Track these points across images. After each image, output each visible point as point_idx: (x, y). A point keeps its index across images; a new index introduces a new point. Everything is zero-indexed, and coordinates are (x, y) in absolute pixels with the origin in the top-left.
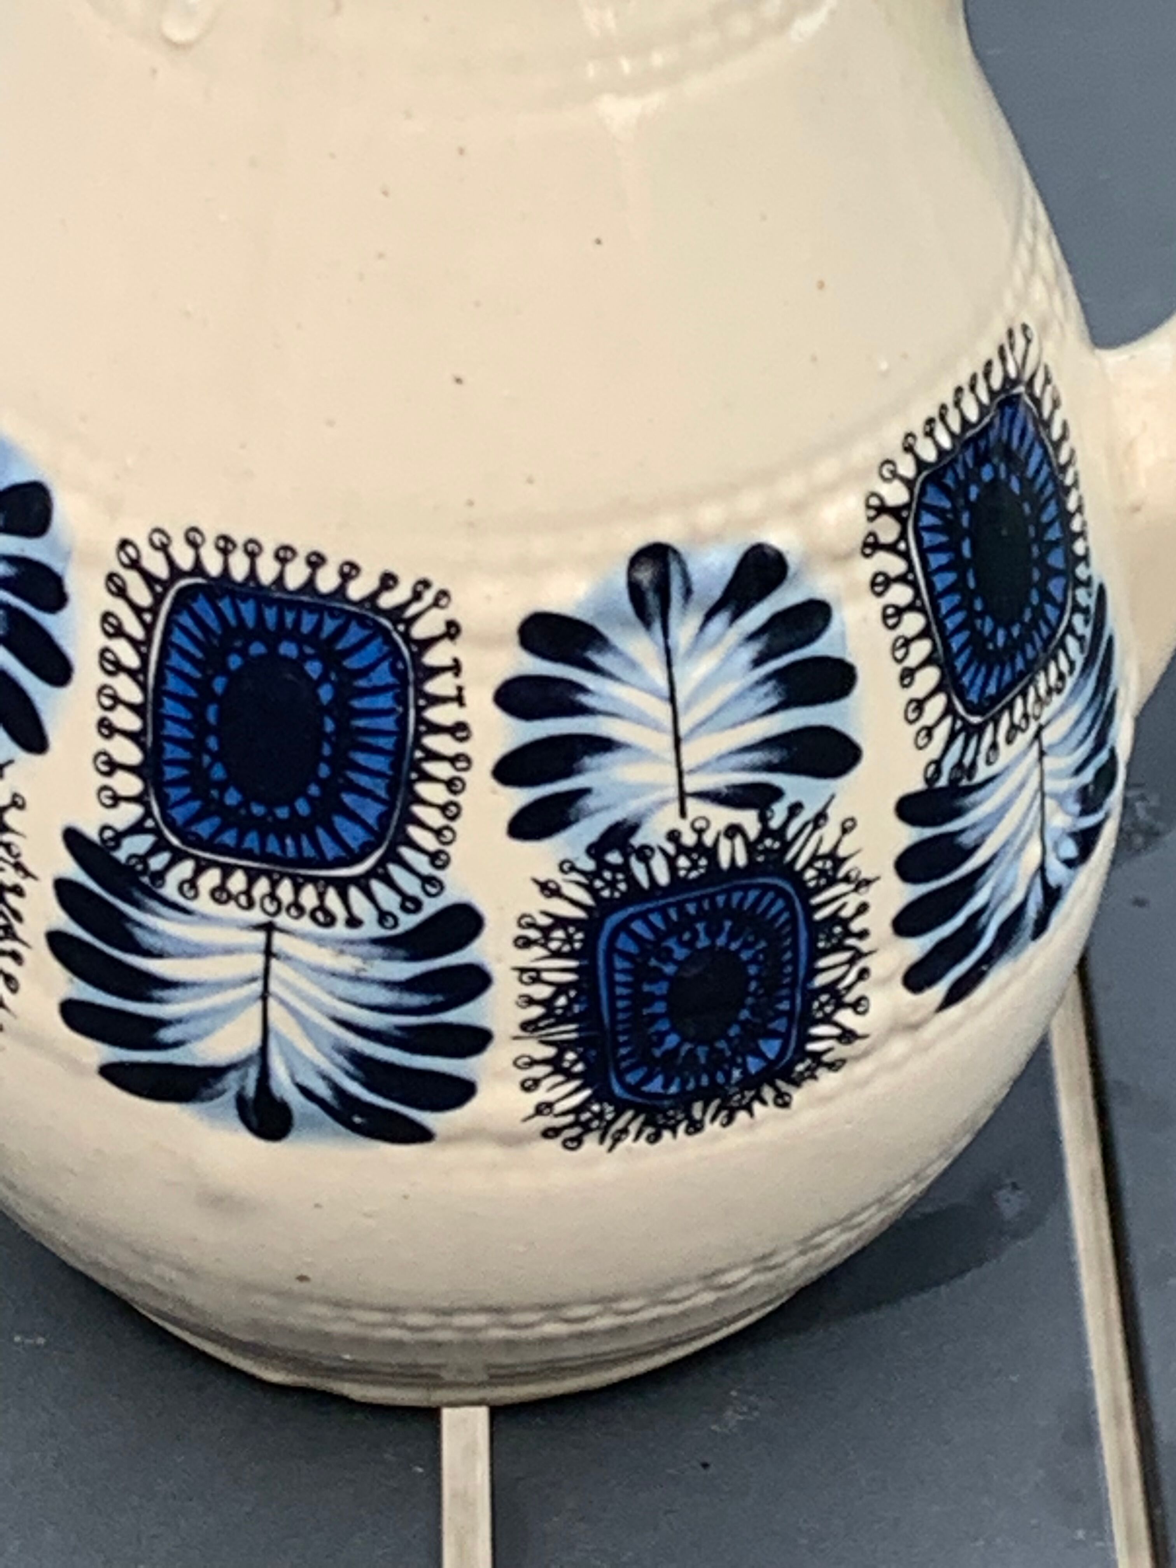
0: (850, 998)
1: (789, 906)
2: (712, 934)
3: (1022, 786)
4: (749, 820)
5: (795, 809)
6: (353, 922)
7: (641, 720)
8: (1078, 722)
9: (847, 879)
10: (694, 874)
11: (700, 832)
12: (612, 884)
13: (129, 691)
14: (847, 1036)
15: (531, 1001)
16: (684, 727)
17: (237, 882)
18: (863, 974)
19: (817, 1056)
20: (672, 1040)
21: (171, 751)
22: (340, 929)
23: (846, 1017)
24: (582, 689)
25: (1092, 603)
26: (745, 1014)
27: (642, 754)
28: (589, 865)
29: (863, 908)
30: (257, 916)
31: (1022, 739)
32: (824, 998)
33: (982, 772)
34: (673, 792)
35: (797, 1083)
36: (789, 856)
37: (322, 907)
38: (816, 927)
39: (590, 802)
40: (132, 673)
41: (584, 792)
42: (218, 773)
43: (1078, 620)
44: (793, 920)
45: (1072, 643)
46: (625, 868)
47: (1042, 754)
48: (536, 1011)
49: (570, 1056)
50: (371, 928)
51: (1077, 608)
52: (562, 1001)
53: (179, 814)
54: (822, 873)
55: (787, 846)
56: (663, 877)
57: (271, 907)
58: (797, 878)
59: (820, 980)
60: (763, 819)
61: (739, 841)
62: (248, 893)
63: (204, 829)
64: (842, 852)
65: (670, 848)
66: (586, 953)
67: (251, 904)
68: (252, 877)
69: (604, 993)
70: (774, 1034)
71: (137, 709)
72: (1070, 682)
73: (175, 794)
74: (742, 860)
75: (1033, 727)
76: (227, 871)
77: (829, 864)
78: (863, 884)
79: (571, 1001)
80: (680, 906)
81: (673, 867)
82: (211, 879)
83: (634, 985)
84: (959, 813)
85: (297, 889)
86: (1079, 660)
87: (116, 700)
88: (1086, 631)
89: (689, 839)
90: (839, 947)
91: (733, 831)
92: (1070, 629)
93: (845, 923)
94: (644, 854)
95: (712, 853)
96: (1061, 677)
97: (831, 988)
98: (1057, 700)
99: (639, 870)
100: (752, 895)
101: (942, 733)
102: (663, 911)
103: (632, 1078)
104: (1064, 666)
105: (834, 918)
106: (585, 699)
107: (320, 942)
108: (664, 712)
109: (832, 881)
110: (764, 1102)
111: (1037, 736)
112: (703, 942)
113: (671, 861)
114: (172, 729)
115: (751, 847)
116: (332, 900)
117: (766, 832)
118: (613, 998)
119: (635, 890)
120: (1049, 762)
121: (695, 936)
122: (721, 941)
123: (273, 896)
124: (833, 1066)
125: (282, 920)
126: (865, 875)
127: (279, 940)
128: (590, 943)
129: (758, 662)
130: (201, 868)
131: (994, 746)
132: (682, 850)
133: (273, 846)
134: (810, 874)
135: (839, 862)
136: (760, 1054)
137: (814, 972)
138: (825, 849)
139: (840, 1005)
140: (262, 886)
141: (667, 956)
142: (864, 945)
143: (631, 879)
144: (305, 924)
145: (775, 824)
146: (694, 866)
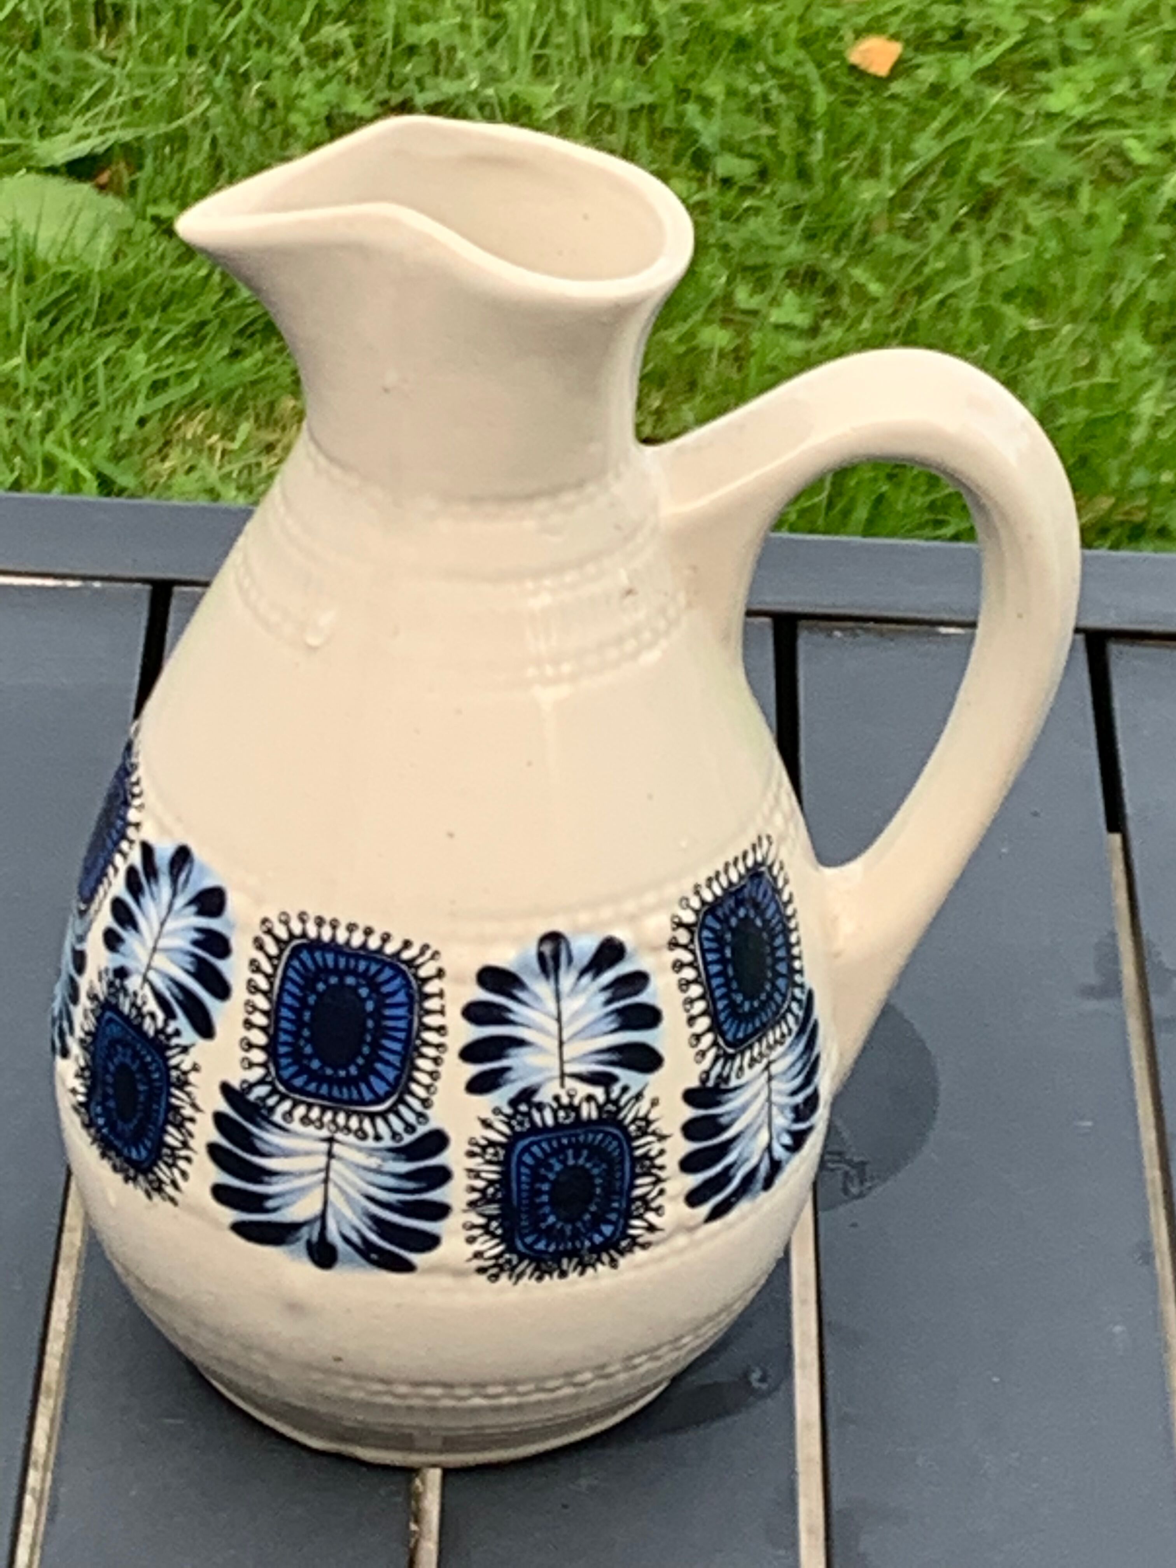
0: (654, 1205)
1: (620, 1146)
2: (577, 1156)
3: (756, 1095)
4: (599, 1092)
5: (625, 1089)
6: (378, 1138)
7: (541, 1030)
8: (793, 1065)
9: (654, 1133)
10: (568, 1122)
11: (571, 1097)
12: (521, 1123)
13: (262, 1002)
14: (651, 1228)
15: (473, 1189)
16: (566, 1035)
17: (315, 1113)
18: (662, 1192)
19: (634, 1238)
20: (551, 1219)
21: (283, 1037)
22: (370, 1143)
23: (651, 1216)
24: (509, 1010)
25: (804, 997)
26: (593, 1208)
27: (542, 1050)
28: (508, 1110)
29: (662, 1152)
30: (325, 1133)
31: (759, 1067)
32: (639, 1203)
33: (734, 1082)
34: (557, 1073)
35: (622, 1253)
36: (622, 1115)
37: (361, 1129)
38: (635, 1160)
39: (511, 1075)
40: (265, 993)
41: (507, 1069)
42: (308, 1050)
43: (795, 1006)
44: (622, 1154)
45: (790, 1018)
46: (528, 1114)
47: (770, 1078)
48: (476, 1196)
49: (494, 1224)
50: (388, 1142)
51: (794, 998)
52: (491, 1190)
53: (286, 1074)
54: (639, 1128)
55: (620, 1109)
56: (550, 1121)
57: (333, 1127)
58: (624, 1129)
59: (638, 1192)
60: (608, 1093)
61: (593, 1105)
62: (320, 1119)
63: (298, 1082)
64: (652, 1116)
65: (555, 1105)
66: (505, 1164)
67: (321, 1126)
68: (324, 1109)
69: (514, 1186)
70: (609, 1222)
71: (265, 1013)
72: (789, 1040)
73: (284, 1061)
74: (594, 1115)
75: (765, 1061)
76: (310, 1106)
77: (643, 1124)
78: (662, 1138)
79: (497, 1190)
80: (559, 1139)
81: (556, 1117)
82: (301, 1111)
83: (531, 1184)
84: (718, 1104)
85: (348, 1117)
86: (795, 1028)
87: (255, 1008)
88: (801, 1014)
89: (565, 1100)
90: (648, 1174)
91: (590, 1098)
92: (789, 1010)
93: (652, 1159)
94: (540, 1107)
95: (577, 1109)
96: (783, 1036)
97: (643, 1198)
98: (780, 1049)
99: (536, 1116)
100: (600, 1137)
101: (711, 1054)
102: (549, 1141)
103: (529, 1240)
104: (785, 1030)
105: (646, 1156)
106: (512, 1017)
107: (360, 1149)
108: (553, 1027)
109: (644, 1133)
110: (603, 1263)
111: (767, 1067)
112: (571, 1162)
113: (555, 1112)
114: (284, 1024)
115: (600, 1108)
116: (367, 1125)
117: (608, 1100)
118: (519, 1190)
119: (534, 1129)
120: (775, 1084)
121: (566, 1158)
122: (581, 1161)
123: (334, 1121)
124: (645, 1246)
125: (339, 1136)
126: (665, 1132)
127: (337, 1149)
128: (508, 1156)
129: (609, 1002)
130: (296, 1104)
131: (741, 1068)
132: (561, 1107)
133: (336, 1092)
134: (632, 1128)
135: (649, 1123)
136: (601, 1233)
137: (633, 1187)
138: (642, 1114)
139: (648, 1209)
140: (328, 1116)
141: (550, 1168)
142: (662, 1174)
143: (532, 1121)
144: (351, 1139)
145: (614, 1095)
146: (567, 1117)
